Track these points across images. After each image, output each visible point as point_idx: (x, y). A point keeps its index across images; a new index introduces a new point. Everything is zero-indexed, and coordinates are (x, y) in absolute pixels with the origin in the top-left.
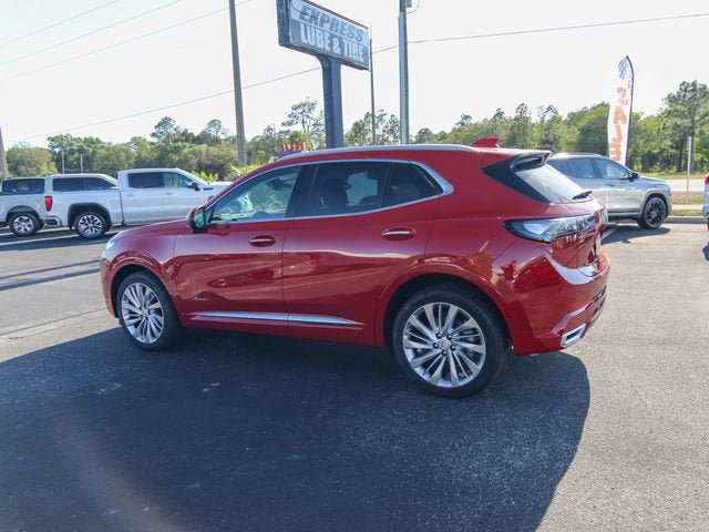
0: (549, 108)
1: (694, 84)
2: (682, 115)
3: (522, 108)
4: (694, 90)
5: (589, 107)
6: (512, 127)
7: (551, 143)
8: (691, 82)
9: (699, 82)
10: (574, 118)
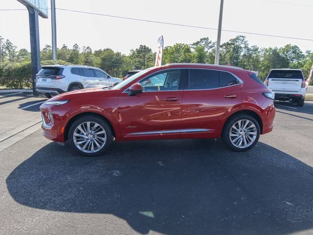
0: (88, 48)
1: (145, 46)
2: (141, 57)
3: (76, 46)
4: (145, 49)
5: (103, 50)
6: (71, 54)
7: (89, 63)
8: (144, 45)
9: (146, 46)
10: (98, 53)
